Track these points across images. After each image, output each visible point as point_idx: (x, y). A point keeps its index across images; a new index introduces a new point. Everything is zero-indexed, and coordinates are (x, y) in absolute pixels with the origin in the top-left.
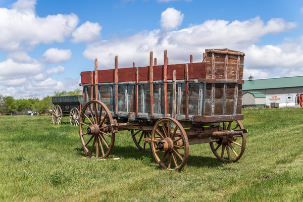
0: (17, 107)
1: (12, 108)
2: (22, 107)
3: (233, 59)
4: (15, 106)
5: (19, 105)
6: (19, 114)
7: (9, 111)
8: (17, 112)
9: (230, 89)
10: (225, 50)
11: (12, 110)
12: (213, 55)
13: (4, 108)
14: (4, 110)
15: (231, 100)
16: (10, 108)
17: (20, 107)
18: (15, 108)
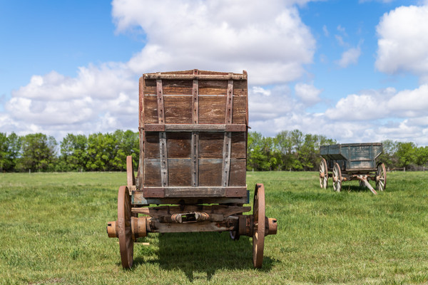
0: (415, 159)
1: (408, 160)
2: (424, 159)
3: (215, 87)
4: (412, 157)
5: (419, 155)
6: (418, 170)
7: (402, 164)
8: (416, 167)
9: (212, 141)
10: (191, 72)
11: (408, 163)
12: (159, 84)
13: (396, 160)
14: (394, 162)
15: (215, 161)
16: (403, 160)
17: (420, 159)
18: (412, 160)
